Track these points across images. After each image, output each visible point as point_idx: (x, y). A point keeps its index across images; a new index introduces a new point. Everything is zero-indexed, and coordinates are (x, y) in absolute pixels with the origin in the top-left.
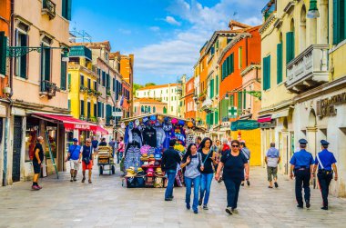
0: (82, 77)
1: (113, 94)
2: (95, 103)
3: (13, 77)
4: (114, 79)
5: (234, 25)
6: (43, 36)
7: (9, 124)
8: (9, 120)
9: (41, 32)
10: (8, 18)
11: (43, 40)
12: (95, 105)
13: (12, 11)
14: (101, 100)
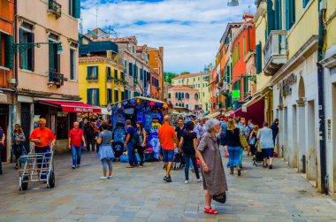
0: (109, 69)
1: (141, 83)
2: (123, 90)
3: (19, 69)
4: (141, 70)
5: (248, 17)
6: (49, 33)
7: (15, 110)
8: (15, 107)
9: (47, 30)
10: (11, 19)
11: (50, 36)
12: (122, 93)
13: (15, 12)
14: (128, 88)
